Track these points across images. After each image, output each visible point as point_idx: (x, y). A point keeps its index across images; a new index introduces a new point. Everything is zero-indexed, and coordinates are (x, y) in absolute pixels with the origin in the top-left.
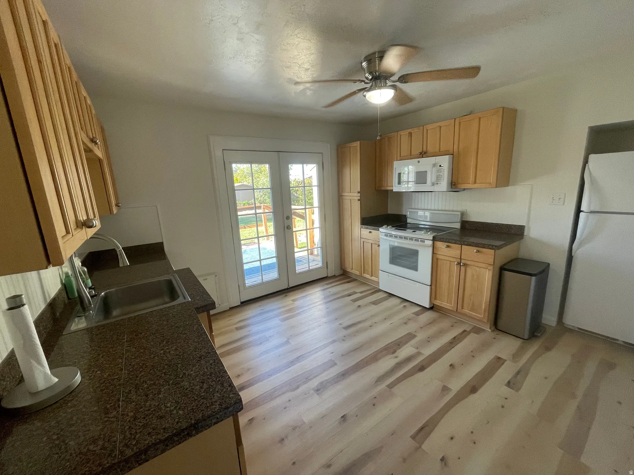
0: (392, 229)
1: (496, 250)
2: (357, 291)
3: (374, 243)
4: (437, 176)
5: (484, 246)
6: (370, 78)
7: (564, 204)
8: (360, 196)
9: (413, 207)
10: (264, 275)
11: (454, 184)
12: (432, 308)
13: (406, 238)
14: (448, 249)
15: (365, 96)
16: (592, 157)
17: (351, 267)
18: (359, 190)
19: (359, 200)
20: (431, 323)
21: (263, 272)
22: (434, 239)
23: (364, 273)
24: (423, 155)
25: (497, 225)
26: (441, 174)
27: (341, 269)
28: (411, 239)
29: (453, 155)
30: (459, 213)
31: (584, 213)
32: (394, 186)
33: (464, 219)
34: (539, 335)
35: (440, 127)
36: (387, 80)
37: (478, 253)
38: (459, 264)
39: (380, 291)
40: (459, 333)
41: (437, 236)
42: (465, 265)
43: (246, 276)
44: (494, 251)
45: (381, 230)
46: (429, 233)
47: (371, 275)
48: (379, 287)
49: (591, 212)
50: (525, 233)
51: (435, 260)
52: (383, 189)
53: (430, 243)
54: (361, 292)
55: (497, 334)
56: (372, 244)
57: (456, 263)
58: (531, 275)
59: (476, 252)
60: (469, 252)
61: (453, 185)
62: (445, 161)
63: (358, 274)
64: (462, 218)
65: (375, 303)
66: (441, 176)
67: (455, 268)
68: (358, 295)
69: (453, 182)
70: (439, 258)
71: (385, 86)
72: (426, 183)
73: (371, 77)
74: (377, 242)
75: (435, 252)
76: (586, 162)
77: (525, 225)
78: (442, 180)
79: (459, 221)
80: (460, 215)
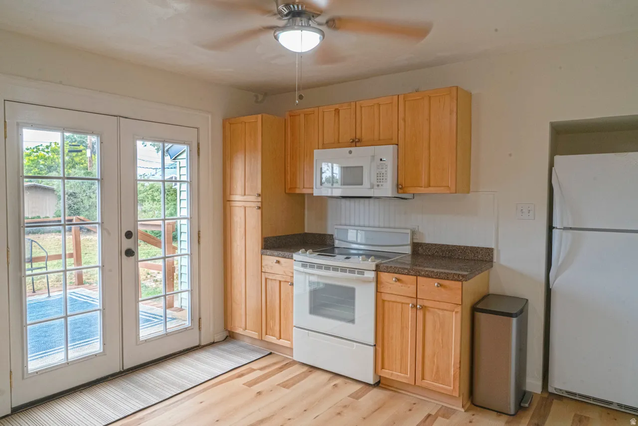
0: (312, 255)
1: (464, 282)
2: (255, 368)
3: (284, 280)
4: (378, 174)
5: (447, 277)
6: (285, 13)
7: (534, 219)
8: (262, 202)
9: (343, 222)
10: (70, 349)
11: (400, 186)
12: (377, 384)
13: (335, 269)
14: (398, 284)
15: (276, 38)
16: (557, 158)
17: (243, 326)
18: (260, 192)
19: (259, 208)
20: (379, 408)
21: (69, 345)
22: (378, 269)
23: (266, 334)
24: (357, 143)
25: (459, 248)
26: (383, 171)
27: (226, 329)
28: (343, 270)
29: (398, 145)
30: (409, 231)
31: (557, 230)
32: (314, 187)
33: (415, 241)
34: (527, 405)
35: (379, 105)
36: (310, 21)
37: (440, 288)
38: (415, 306)
39: (294, 363)
40: (421, 420)
41: (381, 264)
42: (423, 308)
43: (30, 354)
44: (461, 283)
45: (296, 256)
46: (370, 260)
47: (278, 335)
48: (293, 356)
49: (565, 229)
50: (495, 260)
51: (380, 303)
52: (298, 191)
53: (372, 275)
54: (261, 369)
55: (473, 415)
56: (280, 282)
57: (410, 305)
58: (510, 315)
59: (438, 286)
60: (428, 285)
61: (400, 188)
62: (387, 152)
63: (256, 337)
64: (413, 239)
65: (286, 385)
66: (383, 174)
67: (410, 313)
68: (259, 374)
69: (399, 183)
70: (385, 299)
71: (308, 27)
72: (362, 184)
73: (287, 11)
74: (288, 279)
75: (378, 291)
76: (551, 165)
77: (493, 247)
78: (384, 181)
79: (409, 243)
80: (410, 234)
